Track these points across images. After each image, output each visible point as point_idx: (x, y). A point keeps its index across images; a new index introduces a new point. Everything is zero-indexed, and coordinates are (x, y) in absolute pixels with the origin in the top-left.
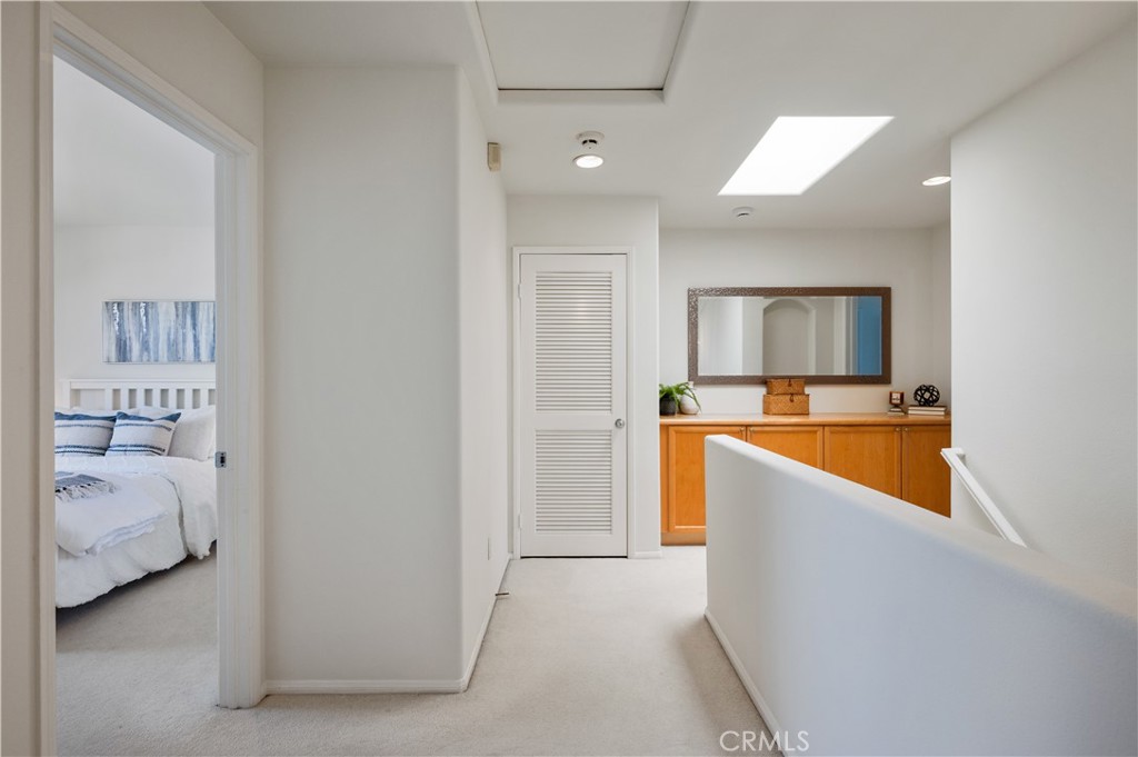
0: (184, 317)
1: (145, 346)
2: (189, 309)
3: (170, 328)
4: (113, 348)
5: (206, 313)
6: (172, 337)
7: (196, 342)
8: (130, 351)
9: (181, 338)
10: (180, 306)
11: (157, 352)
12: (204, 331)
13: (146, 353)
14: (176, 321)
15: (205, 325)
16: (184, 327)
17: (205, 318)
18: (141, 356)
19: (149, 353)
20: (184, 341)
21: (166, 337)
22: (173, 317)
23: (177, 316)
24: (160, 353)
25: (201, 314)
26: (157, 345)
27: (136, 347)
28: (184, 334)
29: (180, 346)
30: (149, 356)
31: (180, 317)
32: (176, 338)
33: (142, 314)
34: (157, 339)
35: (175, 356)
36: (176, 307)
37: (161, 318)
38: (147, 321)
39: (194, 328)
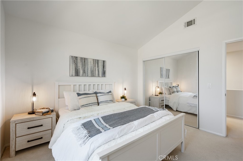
0: (96, 64)
1: (84, 72)
2: (97, 62)
3: (91, 67)
4: (74, 71)
5: (101, 63)
6: (92, 69)
7: (98, 71)
8: (80, 73)
9: (94, 70)
10: (94, 61)
11: (88, 74)
12: (100, 69)
13: (84, 74)
14: (93, 65)
15: (100, 67)
16: (95, 67)
17: (101, 65)
18: (83, 74)
19: (85, 73)
20: (95, 71)
21: (90, 69)
22: (92, 63)
23: (93, 63)
24: (89, 74)
25: (100, 63)
26: (88, 71)
27: (81, 72)
28: (95, 69)
29: (94, 72)
30: (85, 74)
31: (94, 64)
32: (93, 70)
33: (83, 61)
34: (88, 69)
35: (93, 75)
36: (93, 61)
37: (89, 63)
38: (85, 64)
39: (98, 67)
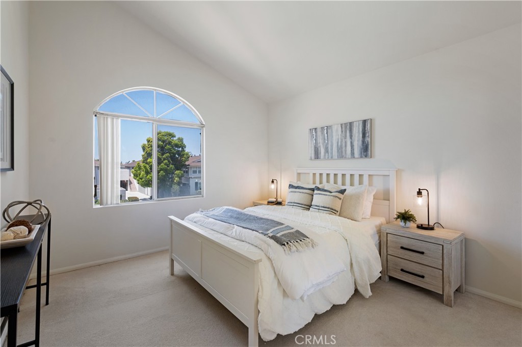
0: (346, 132)
1: (327, 151)
2: (348, 127)
3: (338, 139)
4: (313, 152)
5: (357, 128)
6: (339, 144)
7: (352, 146)
8: (320, 153)
9: (344, 144)
10: (343, 126)
11: (332, 153)
12: (356, 140)
13: (327, 154)
14: (341, 135)
15: (357, 135)
16: (345, 138)
17: (357, 131)
18: (325, 156)
19: (328, 154)
20: (346, 146)
21: (336, 145)
22: (340, 133)
23: (342, 131)
24: (334, 155)
25: (354, 128)
26: (332, 149)
27: (322, 151)
28: (346, 142)
29: (344, 149)
30: (328, 155)
31: (344, 132)
32: (341, 145)
33: (325, 133)
34: (332, 146)
35: (341, 156)
36: (342, 127)
37: (334, 134)
38: (327, 136)
39: (351, 138)
